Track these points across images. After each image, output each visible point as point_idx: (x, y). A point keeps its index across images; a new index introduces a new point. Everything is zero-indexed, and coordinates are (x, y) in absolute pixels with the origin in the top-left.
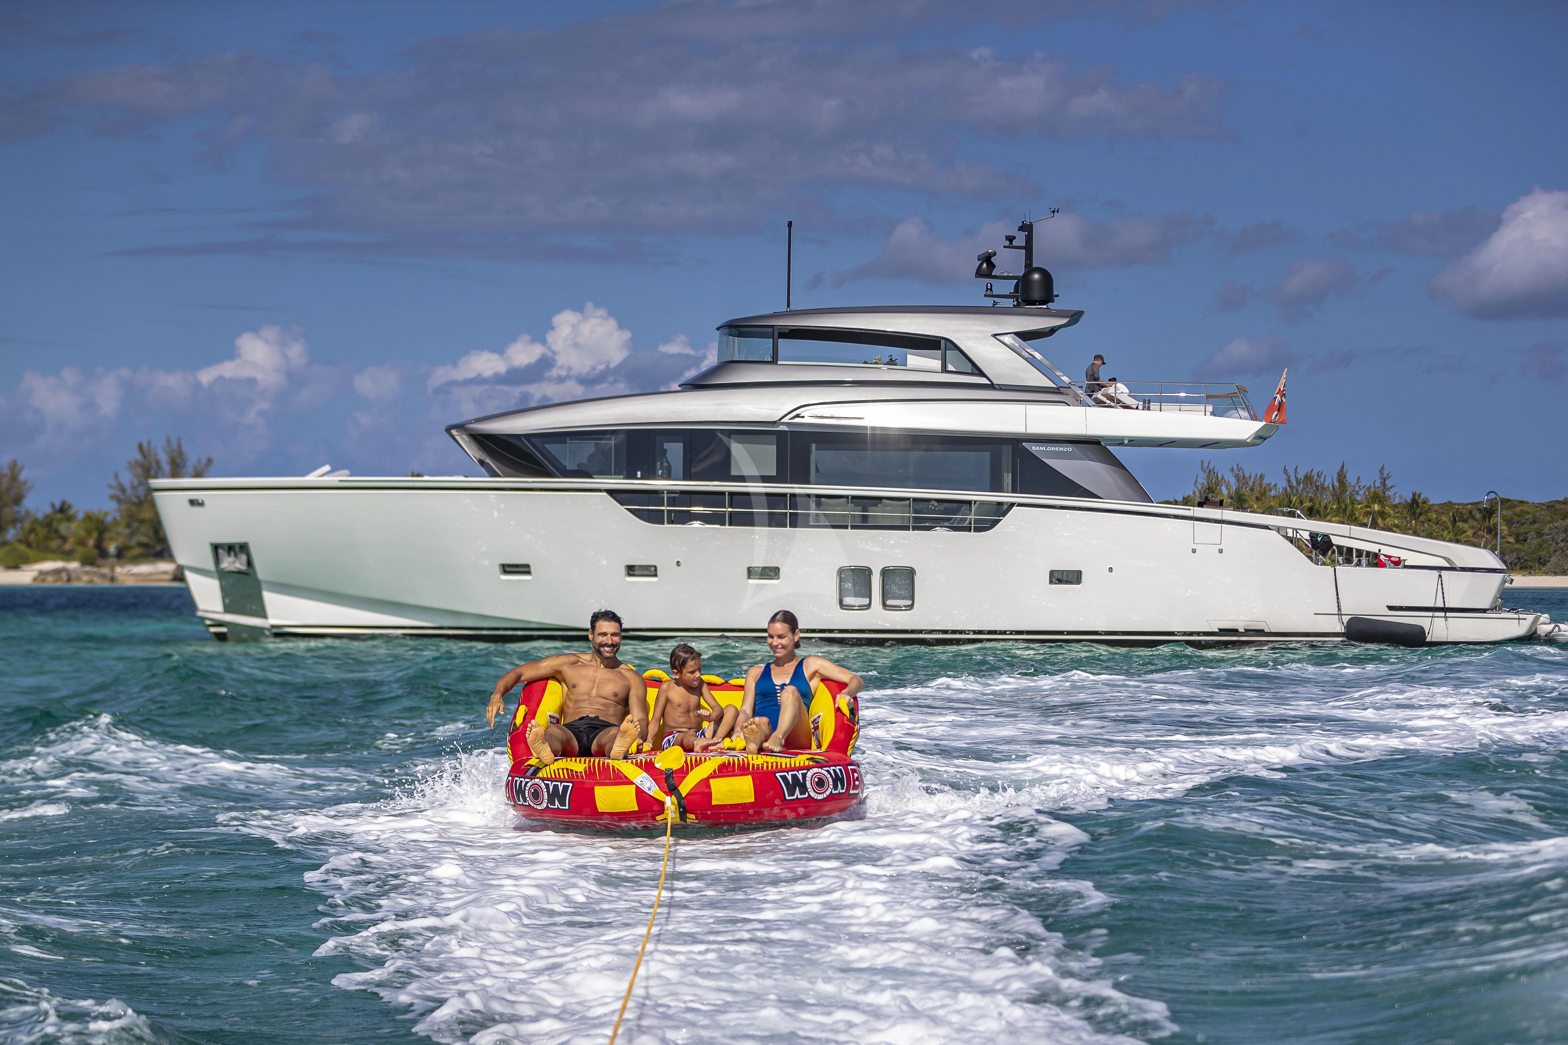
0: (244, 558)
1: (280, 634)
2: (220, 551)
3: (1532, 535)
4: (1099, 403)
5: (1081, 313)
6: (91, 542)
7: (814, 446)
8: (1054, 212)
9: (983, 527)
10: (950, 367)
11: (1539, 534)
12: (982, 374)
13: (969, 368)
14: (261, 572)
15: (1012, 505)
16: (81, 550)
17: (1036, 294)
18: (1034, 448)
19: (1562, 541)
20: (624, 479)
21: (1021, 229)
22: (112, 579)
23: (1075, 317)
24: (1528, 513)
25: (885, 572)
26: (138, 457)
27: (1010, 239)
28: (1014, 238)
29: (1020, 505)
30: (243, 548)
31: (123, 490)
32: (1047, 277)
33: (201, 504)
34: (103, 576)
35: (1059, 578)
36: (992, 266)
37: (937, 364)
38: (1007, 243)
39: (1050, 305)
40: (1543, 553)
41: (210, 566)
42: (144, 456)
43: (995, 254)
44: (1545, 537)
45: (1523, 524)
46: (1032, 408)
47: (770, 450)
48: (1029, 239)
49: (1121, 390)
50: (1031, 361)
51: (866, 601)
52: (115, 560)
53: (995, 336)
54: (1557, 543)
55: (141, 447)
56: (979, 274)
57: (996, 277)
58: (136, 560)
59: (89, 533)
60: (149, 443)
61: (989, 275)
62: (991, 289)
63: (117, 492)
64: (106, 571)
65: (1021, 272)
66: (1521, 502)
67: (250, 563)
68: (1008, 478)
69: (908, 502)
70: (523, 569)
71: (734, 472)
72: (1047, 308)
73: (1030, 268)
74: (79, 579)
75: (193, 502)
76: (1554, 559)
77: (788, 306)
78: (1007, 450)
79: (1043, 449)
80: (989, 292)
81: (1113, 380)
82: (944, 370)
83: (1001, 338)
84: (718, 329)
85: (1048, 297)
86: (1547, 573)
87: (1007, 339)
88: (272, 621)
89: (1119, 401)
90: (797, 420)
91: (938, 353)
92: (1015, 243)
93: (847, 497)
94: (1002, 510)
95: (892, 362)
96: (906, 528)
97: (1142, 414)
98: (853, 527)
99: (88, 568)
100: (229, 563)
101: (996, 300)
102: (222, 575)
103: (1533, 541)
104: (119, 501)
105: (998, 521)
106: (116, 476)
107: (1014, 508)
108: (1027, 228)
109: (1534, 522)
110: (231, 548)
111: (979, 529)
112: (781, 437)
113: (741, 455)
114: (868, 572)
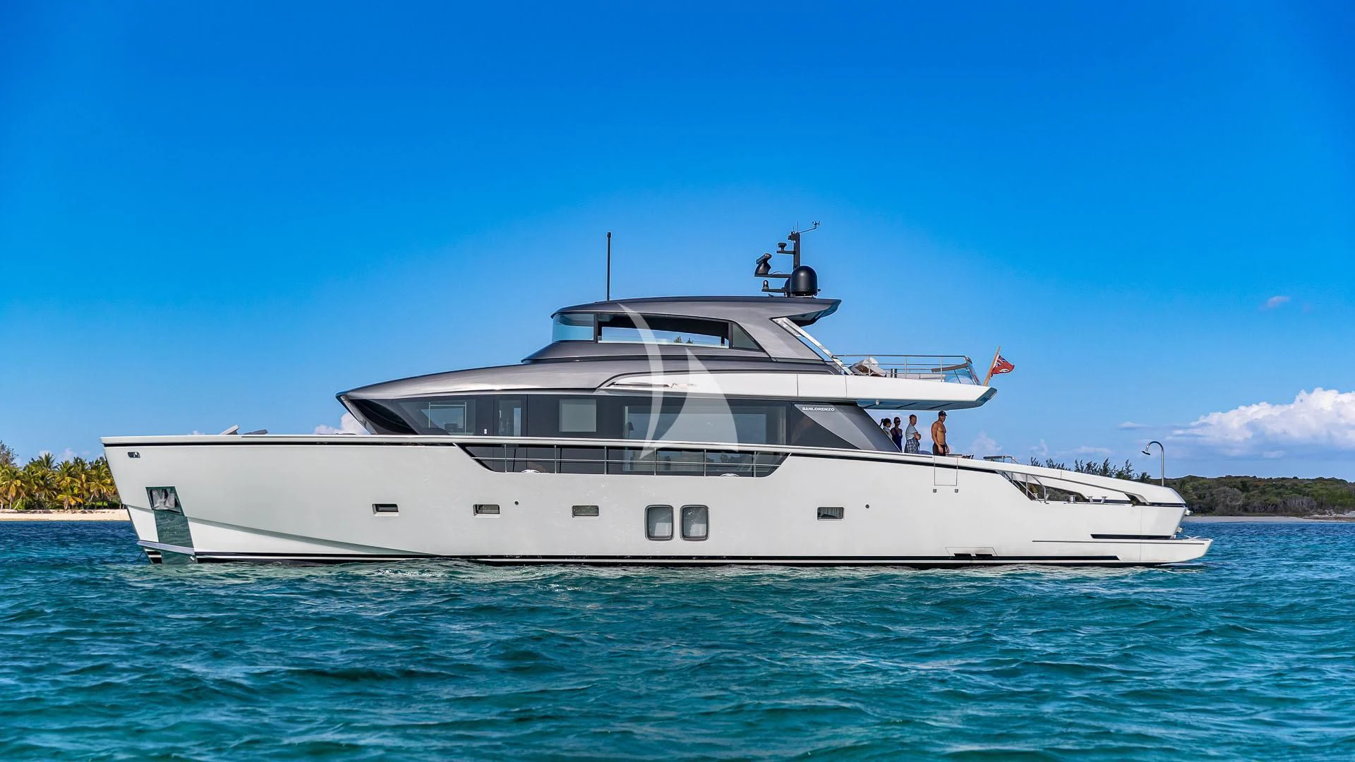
0: (172, 498)
1: (204, 559)
2: (154, 493)
3: (1208, 495)
5: (839, 302)
7: (627, 408)
8: (816, 224)
9: (764, 472)
10: (736, 344)
12: (762, 350)
13: (751, 345)
14: (186, 508)
15: (786, 454)
17: (802, 286)
18: (804, 409)
20: (474, 435)
21: (790, 238)
23: (833, 305)
25: (685, 510)
27: (782, 246)
28: (785, 245)
29: (794, 455)
30: (171, 490)
32: (811, 273)
33: (138, 456)
35: (825, 514)
36: (768, 267)
38: (780, 249)
39: (813, 296)
41: (147, 503)
43: (770, 257)
44: (1215, 496)
46: (802, 377)
47: (591, 412)
48: (797, 246)
49: (873, 362)
50: (800, 339)
51: (669, 533)
53: (771, 319)
56: (758, 273)
57: (771, 276)
61: (765, 274)
62: (767, 285)
65: (790, 271)
67: (177, 504)
68: (782, 433)
69: (702, 453)
70: (392, 507)
71: (564, 429)
72: (811, 298)
73: (798, 269)
75: (131, 455)
77: (608, 297)
78: (782, 411)
79: (812, 409)
80: (766, 287)
82: (731, 347)
83: (776, 321)
84: (552, 317)
85: (812, 288)
86: (1215, 515)
87: (781, 322)
88: (197, 550)
89: (871, 371)
90: (612, 387)
92: (786, 249)
94: (779, 458)
96: (701, 474)
97: (890, 381)
98: (658, 474)
100: (162, 503)
101: (771, 293)
102: (157, 512)
103: (1208, 498)
105: (776, 468)
107: (789, 457)
108: (795, 237)
110: (161, 491)
111: (759, 475)
112: (600, 400)
113: (569, 415)
114: (669, 509)
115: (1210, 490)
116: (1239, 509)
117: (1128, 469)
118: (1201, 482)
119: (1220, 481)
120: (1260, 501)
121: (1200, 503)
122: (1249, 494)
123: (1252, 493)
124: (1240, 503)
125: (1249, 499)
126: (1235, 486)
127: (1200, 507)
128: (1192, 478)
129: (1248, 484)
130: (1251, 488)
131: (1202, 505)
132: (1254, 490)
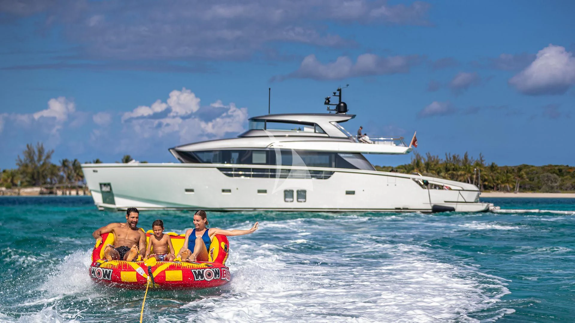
0: (109, 187)
1: (120, 210)
2: (102, 185)
3: (536, 178)
4: (360, 142)
5: (355, 115)
6: (9, 180)
8: (348, 85)
9: (326, 178)
10: (317, 131)
11: (538, 178)
12: (326, 133)
13: (322, 132)
14: (114, 191)
15: (334, 172)
16: (6, 184)
17: (342, 110)
18: (341, 155)
19: (546, 180)
20: (221, 164)
21: (338, 90)
22: (19, 194)
23: (353, 116)
24: (534, 170)
25: (298, 191)
26: (27, 149)
27: (335, 93)
29: (337, 171)
30: (109, 185)
31: (21, 161)
32: (345, 105)
33: (97, 171)
34: (15, 193)
35: (349, 193)
36: (329, 101)
37: (313, 130)
38: (334, 95)
39: (347, 113)
40: (540, 185)
41: (99, 189)
42: (29, 149)
43: (330, 98)
44: (540, 179)
45: (532, 174)
46: (341, 143)
47: (264, 156)
48: (340, 93)
49: (367, 138)
50: (341, 130)
51: (292, 200)
52: (20, 187)
53: (330, 122)
54: (544, 181)
55: (28, 146)
56: (326, 103)
57: (330, 105)
58: (26, 187)
59: (8, 177)
60: (31, 145)
61: (328, 104)
63: (20, 163)
64: (17, 190)
65: (338, 103)
66: (532, 166)
67: (111, 189)
68: (334, 164)
69: (304, 171)
71: (254, 162)
72: (346, 114)
73: (340, 102)
74: (7, 194)
75: (94, 171)
76: (544, 187)
77: (269, 112)
78: (333, 156)
79: (344, 155)
80: (328, 109)
81: (366, 135)
82: (315, 132)
83: (331, 123)
84: (249, 120)
85: (346, 111)
86: (540, 192)
87: (333, 123)
88: (117, 206)
89: (366, 141)
90: (272, 147)
91: (313, 127)
92: (336, 94)
93: (286, 170)
94: (332, 173)
95: (300, 130)
96: (304, 178)
97: (373, 145)
98: (288, 178)
99: (9, 190)
100: (105, 189)
101: (331, 111)
102: (103, 192)
103: (536, 180)
104: (20, 165)
105: (330, 176)
106: (19, 156)
108: (340, 90)
109: (537, 173)
110: (105, 185)
111: (325, 179)
112: (267, 152)
113: (256, 157)
114: (292, 191)
115: (537, 175)
116: (557, 188)
117: (481, 159)
118: (531, 169)
119: (544, 168)
120: (570, 183)
121: (530, 184)
122: (563, 178)
123: (565, 177)
124: (558, 184)
125: (563, 181)
126: (554, 173)
127: (531, 187)
128: (526, 166)
129: (563, 171)
130: (565, 174)
131: (532, 185)
132: (566, 175)
